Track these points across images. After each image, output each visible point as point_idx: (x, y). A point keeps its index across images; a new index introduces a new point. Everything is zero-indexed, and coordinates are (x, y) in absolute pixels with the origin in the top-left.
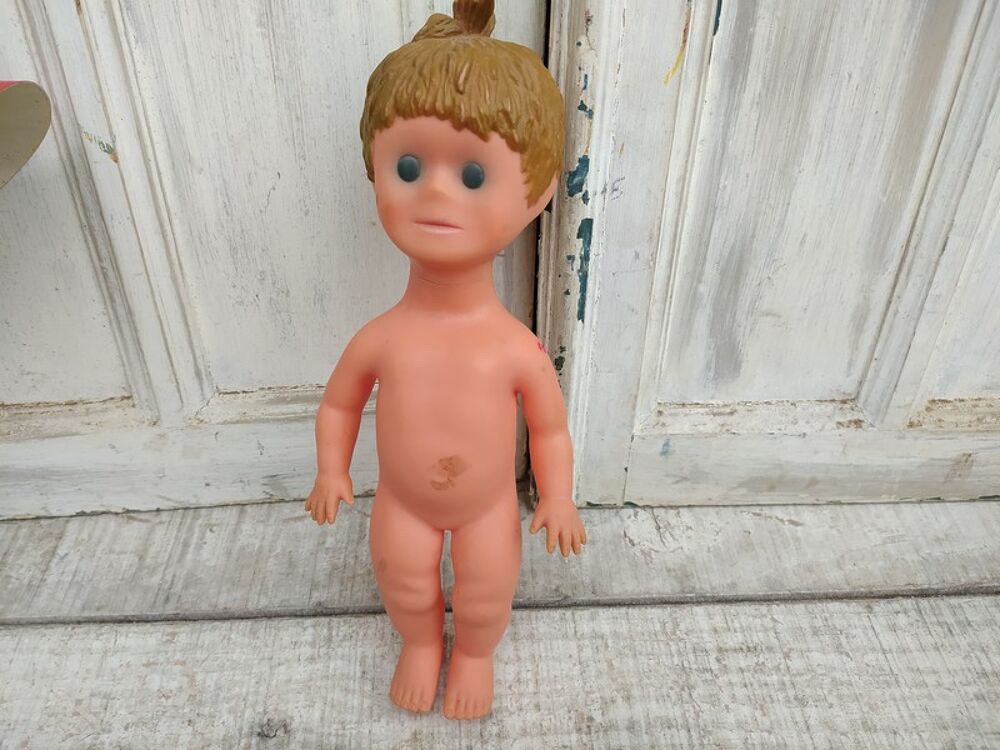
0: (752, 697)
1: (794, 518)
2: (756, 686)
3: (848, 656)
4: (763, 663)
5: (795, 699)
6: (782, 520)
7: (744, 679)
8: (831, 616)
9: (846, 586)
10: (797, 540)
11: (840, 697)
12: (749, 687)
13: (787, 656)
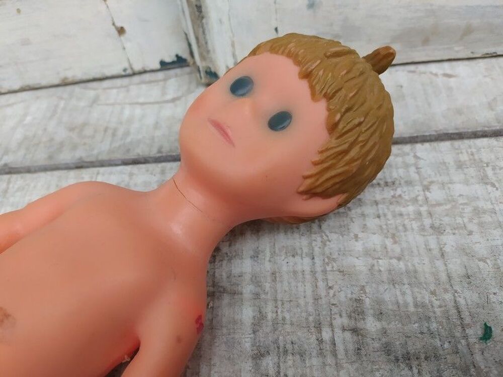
0: (384, 227)
1: (449, 72)
2: (390, 216)
3: (493, 185)
4: (400, 196)
5: (431, 227)
6: (436, 75)
7: (378, 210)
8: (479, 150)
9: (496, 124)
10: (450, 89)
11: (481, 225)
12: (382, 218)
13: (427, 188)
